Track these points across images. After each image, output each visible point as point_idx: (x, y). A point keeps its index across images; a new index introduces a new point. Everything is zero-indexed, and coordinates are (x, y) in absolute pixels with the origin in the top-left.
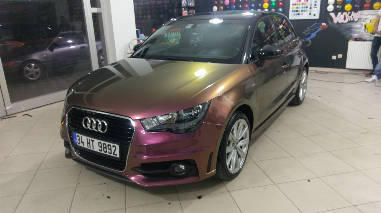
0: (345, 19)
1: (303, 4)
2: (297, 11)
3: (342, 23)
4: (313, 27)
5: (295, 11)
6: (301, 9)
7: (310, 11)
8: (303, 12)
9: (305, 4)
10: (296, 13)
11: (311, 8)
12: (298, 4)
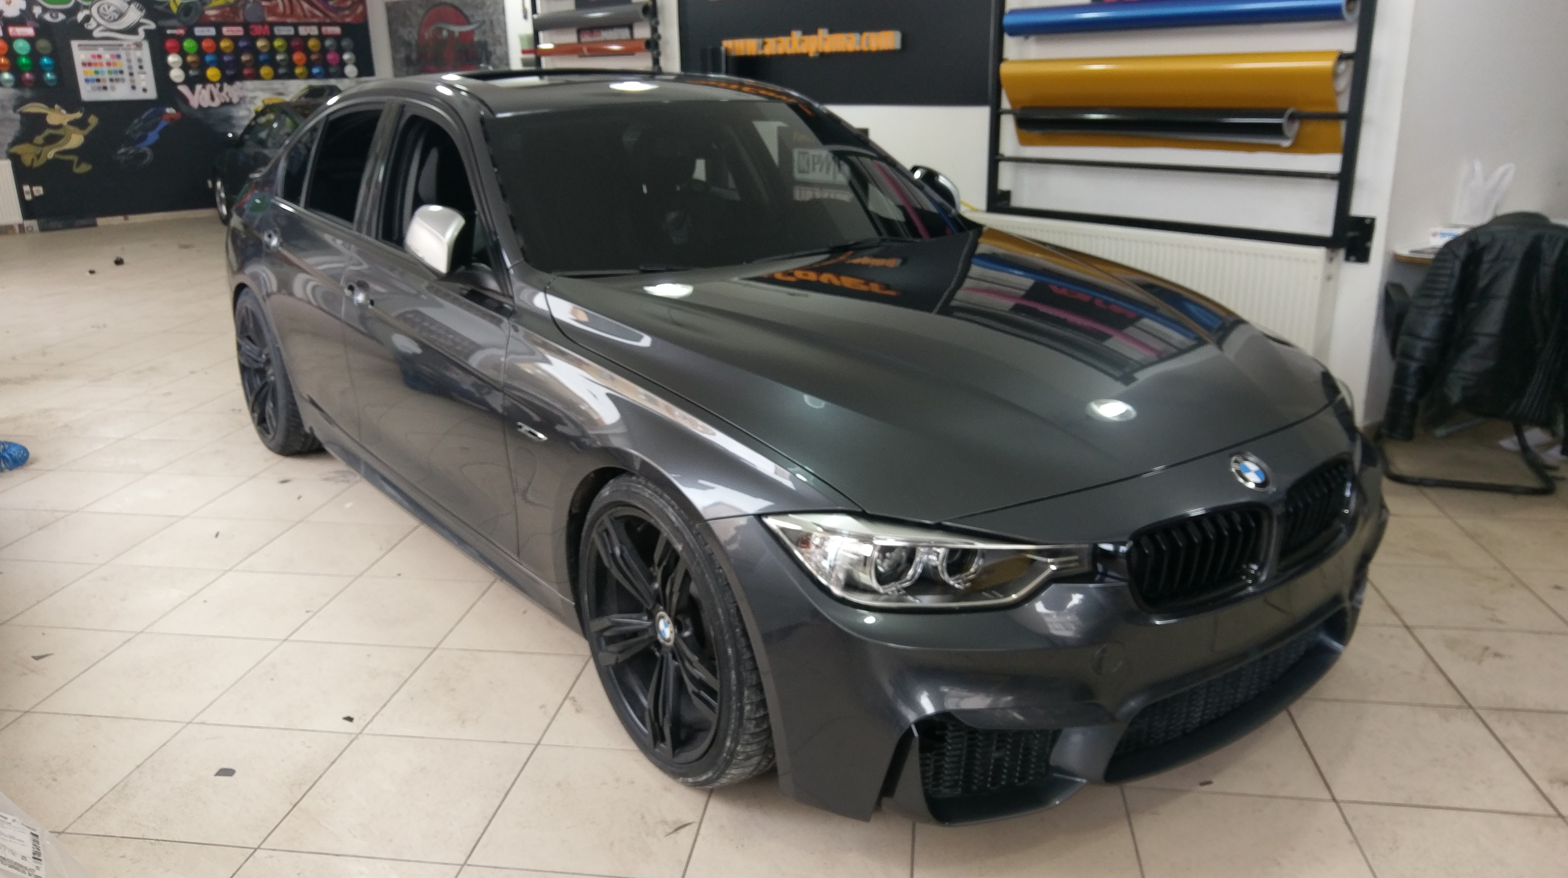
0: (212, 98)
1: (109, 64)
2: (98, 80)
3: (209, 108)
4: (148, 119)
5: (93, 81)
6: (107, 76)
7: (132, 81)
8: (115, 84)
9: (115, 64)
10: (96, 84)
11: (131, 74)
12: (96, 64)
